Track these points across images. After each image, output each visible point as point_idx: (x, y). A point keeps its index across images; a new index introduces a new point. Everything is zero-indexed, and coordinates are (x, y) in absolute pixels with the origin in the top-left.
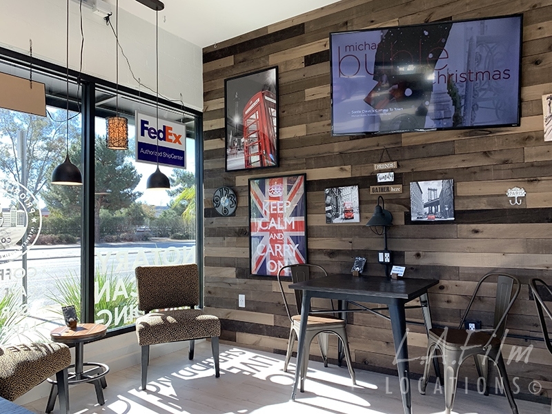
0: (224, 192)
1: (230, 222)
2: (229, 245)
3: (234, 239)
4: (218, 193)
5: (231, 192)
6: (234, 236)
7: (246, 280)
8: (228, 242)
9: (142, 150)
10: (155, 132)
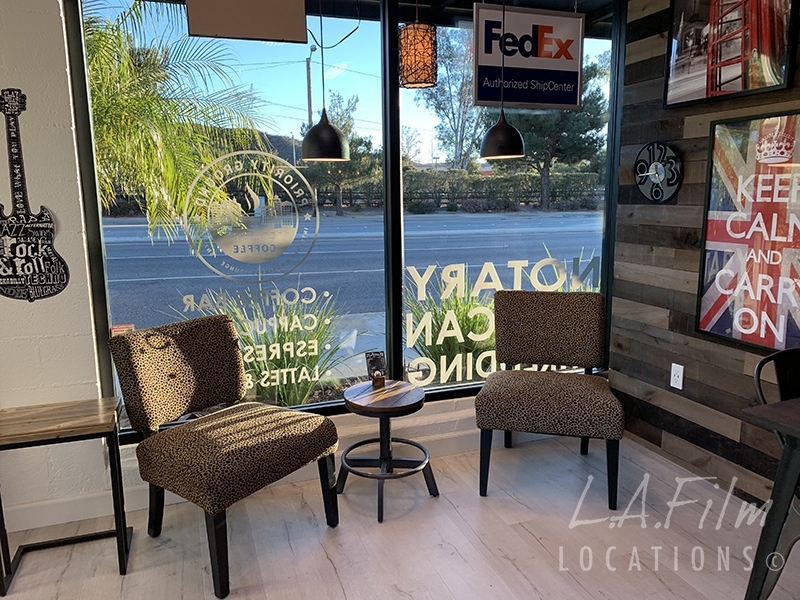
0: (657, 152)
1: (665, 216)
2: (660, 262)
3: (671, 252)
4: (645, 156)
5: (670, 153)
6: (672, 246)
7: (688, 338)
8: (659, 258)
9: (486, 82)
10: (515, 41)
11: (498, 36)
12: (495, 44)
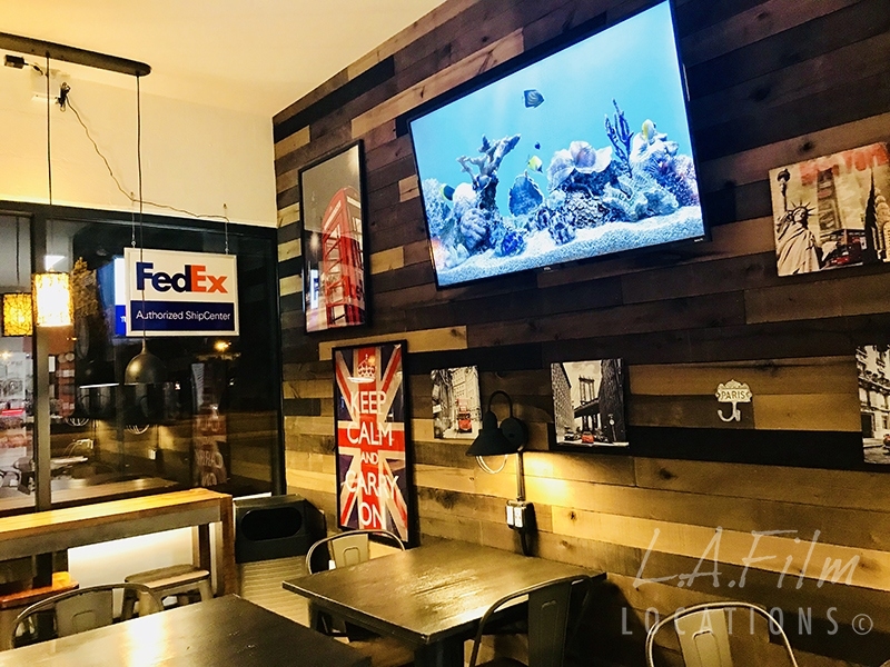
2: (315, 468)
3: (320, 458)
6: (321, 452)
8: (313, 463)
9: (140, 315)
10: (168, 279)
11: (149, 276)
12: (148, 282)
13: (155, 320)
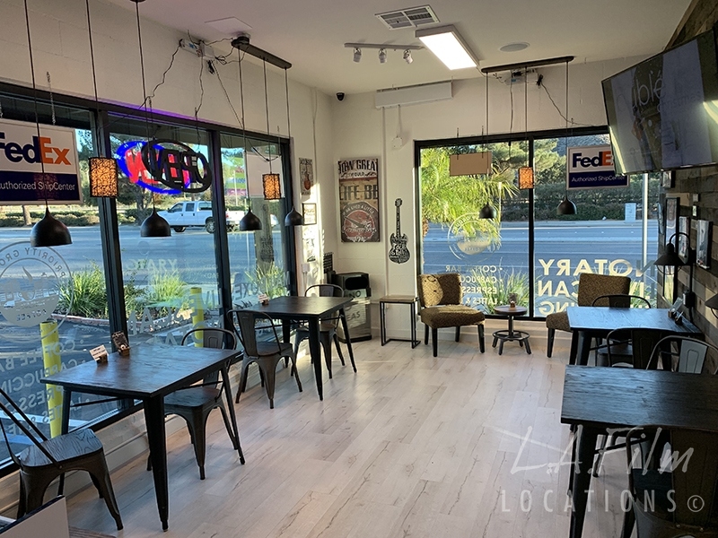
9: (574, 179)
10: (589, 160)
11: (579, 160)
12: (578, 163)
13: (582, 182)
